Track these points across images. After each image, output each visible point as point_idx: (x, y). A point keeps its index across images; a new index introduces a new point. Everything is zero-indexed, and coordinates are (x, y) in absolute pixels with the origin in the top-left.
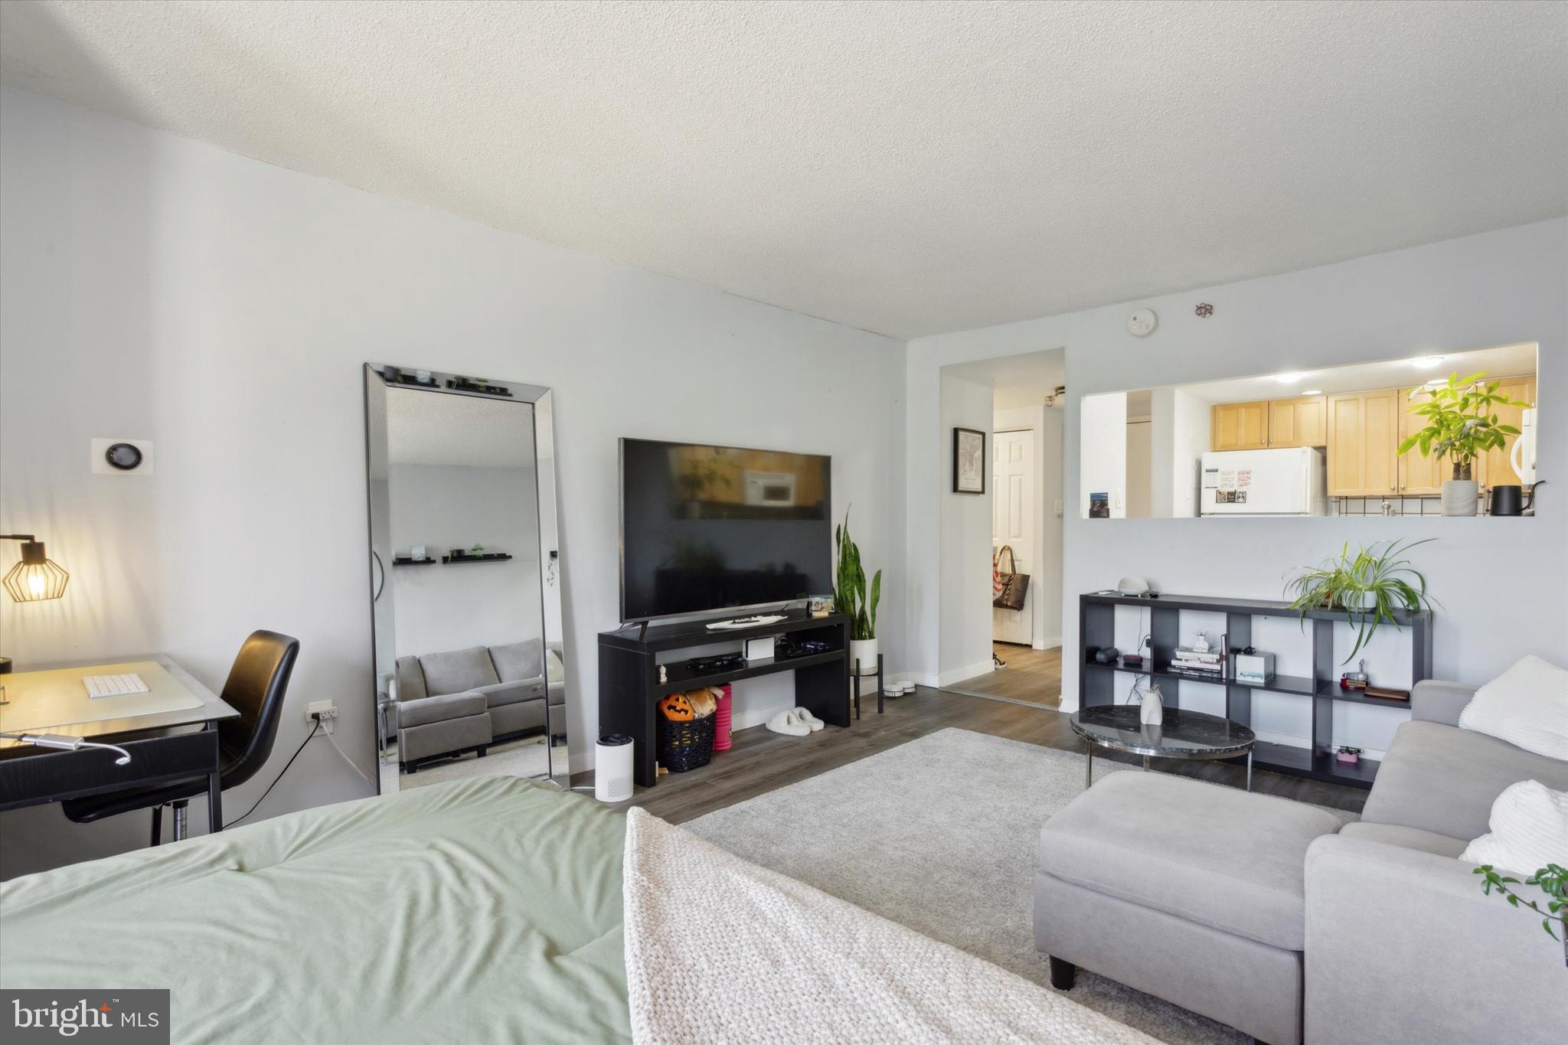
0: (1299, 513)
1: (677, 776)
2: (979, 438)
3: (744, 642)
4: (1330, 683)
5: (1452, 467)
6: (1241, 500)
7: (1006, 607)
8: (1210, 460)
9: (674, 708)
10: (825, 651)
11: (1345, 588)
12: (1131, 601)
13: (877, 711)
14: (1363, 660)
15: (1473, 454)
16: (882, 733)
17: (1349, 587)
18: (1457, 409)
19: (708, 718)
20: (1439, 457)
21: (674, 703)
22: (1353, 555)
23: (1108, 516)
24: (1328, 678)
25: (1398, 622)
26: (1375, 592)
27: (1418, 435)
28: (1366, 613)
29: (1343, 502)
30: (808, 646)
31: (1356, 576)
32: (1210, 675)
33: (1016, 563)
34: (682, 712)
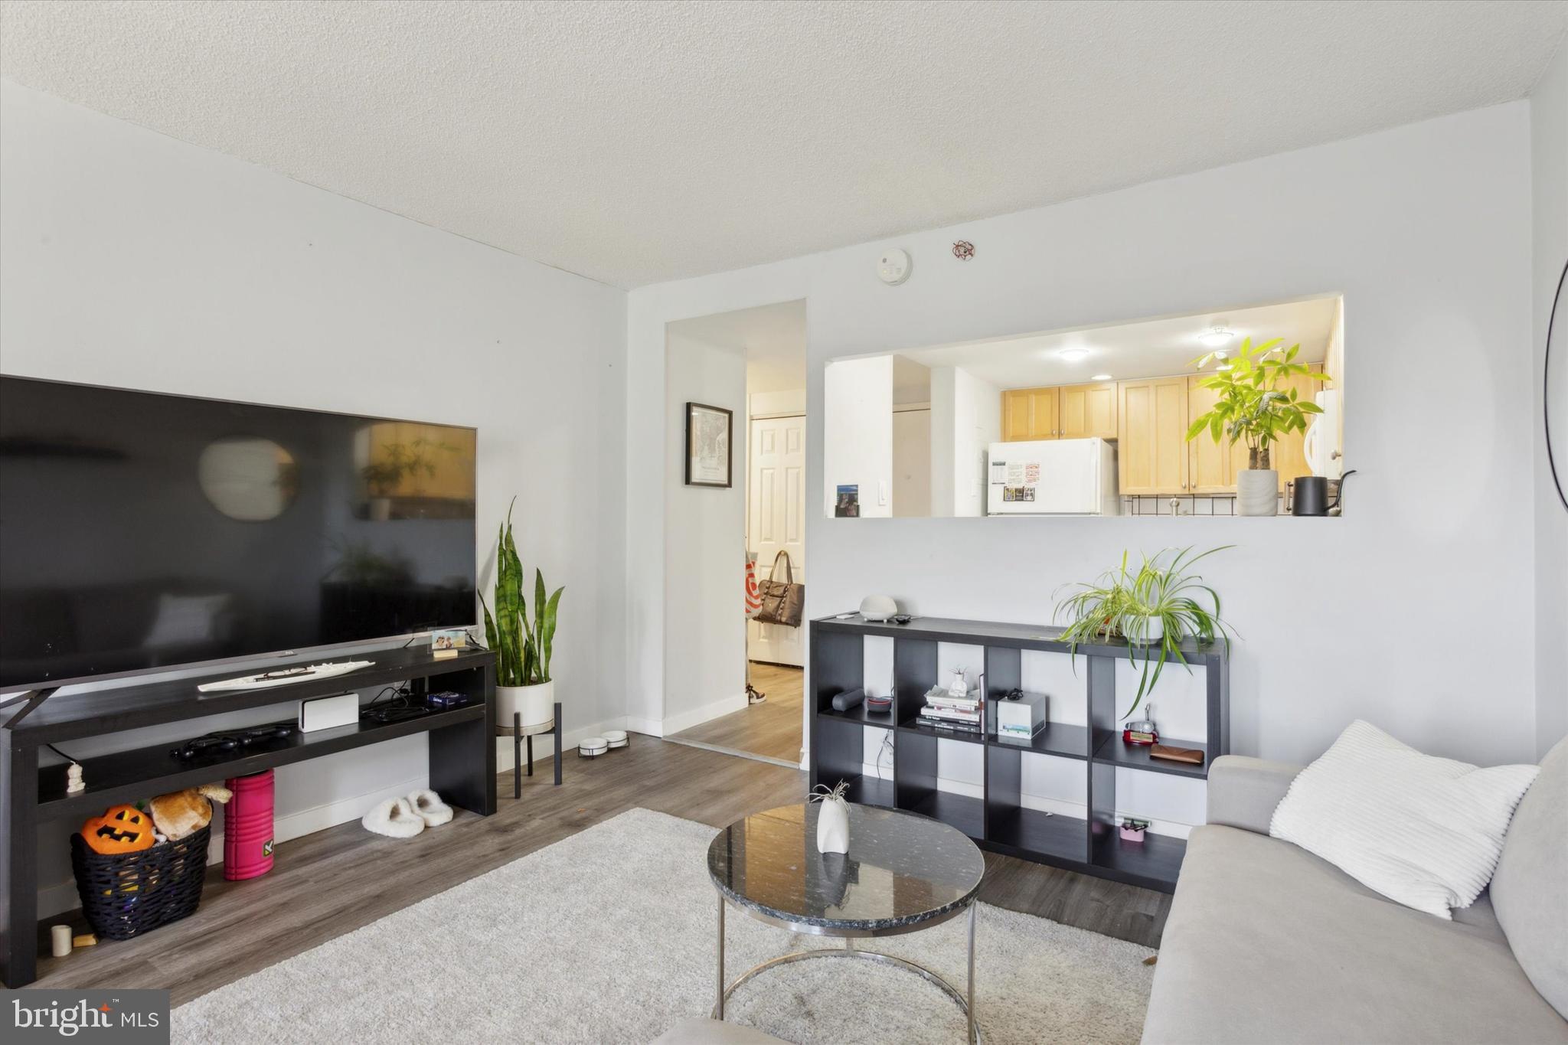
0: (1090, 514)
1: (112, 947)
2: (724, 417)
3: (300, 703)
4: (1112, 734)
5: (1248, 452)
6: (1029, 498)
7: (780, 622)
8: (999, 451)
9: (109, 831)
10: (458, 705)
11: (1126, 612)
12: (876, 628)
13: (553, 781)
14: (1149, 705)
15: (1272, 436)
16: (536, 823)
17: (1132, 610)
18: (1250, 382)
19: (185, 841)
20: (1234, 440)
21: (110, 821)
22: (1134, 566)
23: (858, 515)
24: (1110, 727)
25: (1188, 659)
26: (1161, 617)
27: (1209, 415)
28: (1150, 646)
29: (1136, 501)
30: (435, 700)
31: (1139, 594)
32: (966, 729)
33: (793, 571)
34: (124, 839)
